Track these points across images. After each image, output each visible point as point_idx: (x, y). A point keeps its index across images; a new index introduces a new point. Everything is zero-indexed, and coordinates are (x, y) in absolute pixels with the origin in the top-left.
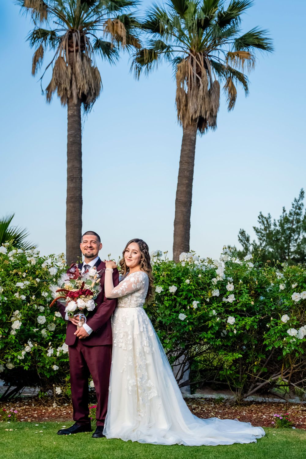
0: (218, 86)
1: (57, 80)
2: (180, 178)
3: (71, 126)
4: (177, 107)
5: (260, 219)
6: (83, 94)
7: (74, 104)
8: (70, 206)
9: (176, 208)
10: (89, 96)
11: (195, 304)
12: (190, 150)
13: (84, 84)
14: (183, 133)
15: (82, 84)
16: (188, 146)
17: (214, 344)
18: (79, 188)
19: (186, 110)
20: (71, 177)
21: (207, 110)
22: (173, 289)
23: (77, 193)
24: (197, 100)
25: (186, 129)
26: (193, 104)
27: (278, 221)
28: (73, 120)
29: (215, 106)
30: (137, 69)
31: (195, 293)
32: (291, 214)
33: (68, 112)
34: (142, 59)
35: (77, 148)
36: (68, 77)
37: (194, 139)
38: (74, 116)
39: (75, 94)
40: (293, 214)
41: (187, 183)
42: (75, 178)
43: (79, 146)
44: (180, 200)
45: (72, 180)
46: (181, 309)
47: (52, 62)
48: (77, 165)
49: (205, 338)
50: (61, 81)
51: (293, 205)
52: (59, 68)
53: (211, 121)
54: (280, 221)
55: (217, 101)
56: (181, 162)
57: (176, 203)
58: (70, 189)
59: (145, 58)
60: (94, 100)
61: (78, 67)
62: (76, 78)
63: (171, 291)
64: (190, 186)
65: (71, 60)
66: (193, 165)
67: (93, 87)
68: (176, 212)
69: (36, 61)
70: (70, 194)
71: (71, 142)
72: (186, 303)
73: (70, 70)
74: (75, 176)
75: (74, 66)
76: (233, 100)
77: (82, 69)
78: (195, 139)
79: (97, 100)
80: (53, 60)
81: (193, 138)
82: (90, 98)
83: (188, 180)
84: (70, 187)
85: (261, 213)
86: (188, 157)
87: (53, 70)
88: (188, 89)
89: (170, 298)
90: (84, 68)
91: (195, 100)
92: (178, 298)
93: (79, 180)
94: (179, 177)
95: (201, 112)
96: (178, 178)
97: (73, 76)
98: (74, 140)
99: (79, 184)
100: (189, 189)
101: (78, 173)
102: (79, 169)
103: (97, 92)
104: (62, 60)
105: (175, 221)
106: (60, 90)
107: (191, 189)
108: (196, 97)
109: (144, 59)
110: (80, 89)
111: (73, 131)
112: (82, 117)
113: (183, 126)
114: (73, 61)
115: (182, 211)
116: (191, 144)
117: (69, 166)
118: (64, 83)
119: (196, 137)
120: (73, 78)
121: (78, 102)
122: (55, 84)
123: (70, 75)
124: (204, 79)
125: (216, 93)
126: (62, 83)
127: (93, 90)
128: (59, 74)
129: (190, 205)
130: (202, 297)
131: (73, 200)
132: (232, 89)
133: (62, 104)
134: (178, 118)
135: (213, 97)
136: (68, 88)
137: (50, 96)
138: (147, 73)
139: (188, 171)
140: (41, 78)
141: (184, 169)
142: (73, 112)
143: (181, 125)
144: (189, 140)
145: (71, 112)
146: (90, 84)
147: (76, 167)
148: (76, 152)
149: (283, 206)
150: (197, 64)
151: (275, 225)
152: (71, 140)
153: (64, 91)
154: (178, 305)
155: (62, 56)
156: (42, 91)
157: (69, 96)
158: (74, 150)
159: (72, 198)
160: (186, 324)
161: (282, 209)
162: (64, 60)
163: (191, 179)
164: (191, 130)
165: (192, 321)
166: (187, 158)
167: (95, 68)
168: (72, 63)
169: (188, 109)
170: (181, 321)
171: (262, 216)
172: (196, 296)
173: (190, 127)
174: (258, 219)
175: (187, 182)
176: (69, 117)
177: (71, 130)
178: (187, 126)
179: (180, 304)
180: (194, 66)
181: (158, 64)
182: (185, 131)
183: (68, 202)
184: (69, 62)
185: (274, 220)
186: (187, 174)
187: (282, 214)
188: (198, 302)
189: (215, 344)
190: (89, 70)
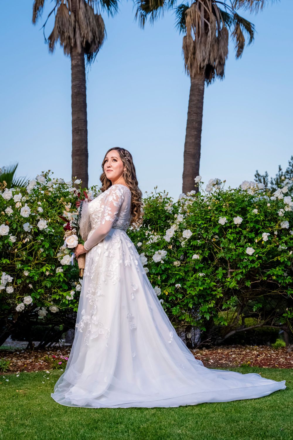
0: (226, 33)
1: (60, 28)
2: (189, 129)
3: (75, 76)
4: (185, 56)
5: (256, 177)
6: (87, 42)
7: (78, 53)
8: (76, 159)
9: (185, 160)
10: (93, 45)
11: (265, 236)
12: (198, 100)
13: (88, 32)
14: (191, 83)
15: (86, 32)
16: (197, 96)
17: (282, 282)
18: (84, 140)
19: (194, 58)
20: (77, 129)
21: (215, 57)
22: (238, 220)
23: (83, 146)
24: (205, 47)
25: (194, 79)
26: (201, 51)
27: (274, 179)
28: (76, 70)
29: (224, 52)
30: (141, 17)
31: (263, 224)
32: (287, 172)
33: (72, 61)
34: (147, 6)
35: (82, 99)
36: (71, 24)
37: (202, 89)
38: (79, 65)
39: (78, 43)
40: (290, 172)
41: (195, 135)
42: (80, 130)
43: (84, 97)
44: (189, 152)
45: (78, 133)
46: (246, 243)
47: (54, 9)
48: (82, 117)
49: (273, 275)
50: (64, 29)
51: (290, 163)
52: (62, 16)
53: (220, 69)
54: (276, 180)
55: (226, 49)
56: (189, 113)
57: (184, 156)
58: (75, 142)
59: (150, 4)
60: (97, 50)
61: (81, 14)
62: (79, 25)
63: (235, 223)
64: (199, 138)
65: (74, 7)
66: (202, 116)
67: (97, 35)
68: (184, 164)
69: (37, 8)
70: (76, 147)
71: (76, 93)
72: (253, 235)
73: (73, 18)
74: (80, 129)
75: (77, 13)
76: (241, 48)
77: (86, 17)
78: (204, 88)
79: (100, 50)
80: (56, 6)
81: (201, 87)
82: (94, 47)
83: (197, 132)
84: (76, 140)
85: (257, 171)
86: (197, 107)
87: (56, 17)
88: (196, 37)
89: (235, 231)
90: (88, 15)
91: (203, 48)
92: (243, 231)
93: (85, 132)
94: (187, 128)
95: (209, 60)
96: (186, 130)
97: (77, 24)
98: (79, 91)
99: (84, 136)
100: (197, 141)
101: (83, 126)
102: (84, 121)
103: (101, 41)
104: (64, 7)
105: (184, 173)
106: (63, 38)
107: (200, 141)
108: (204, 44)
109: (149, 6)
110: (84, 37)
111: (77, 82)
112: (85, 66)
113: (191, 76)
114: (76, 9)
115: (191, 163)
116: (200, 94)
117: (74, 118)
118: (68, 32)
119: (204, 87)
120: (77, 26)
121: (82, 51)
122: (58, 33)
123: (73, 23)
124: (213, 25)
125: (224, 39)
126: (65, 31)
127: (97, 38)
128: (62, 21)
129: (199, 158)
130: (270, 229)
131: (78, 153)
132: (240, 36)
133: (65, 54)
134: (185, 68)
135: (222, 43)
136: (72, 36)
137: (53, 46)
138: (152, 21)
139: (197, 122)
140: (44, 26)
141: (193, 120)
142: (77, 62)
143: (188, 74)
144: (197, 90)
145: (75, 62)
146: (94, 32)
147: (81, 119)
148: (81, 103)
149: (279, 165)
150: (205, 10)
151: (272, 183)
152: (75, 91)
153: (68, 39)
154: (242, 238)
155: (64, 3)
156: (45, 39)
157: (72, 45)
158: (79, 102)
159: (77, 151)
160: (255, 259)
161: (278, 167)
162: (66, 7)
163: (199, 131)
164: (199, 79)
165: (260, 255)
166: (195, 109)
167: (99, 16)
168: (75, 10)
169: (196, 58)
170: (248, 255)
171: (258, 175)
172: (265, 227)
173: (198, 77)
174: (255, 178)
175: (196, 133)
176: (73, 67)
177: (76, 81)
178: (195, 76)
179: (245, 237)
180: (202, 12)
181: (164, 11)
182: (193, 81)
183: (73, 156)
184: (72, 9)
185: (271, 178)
186: (195, 125)
187: (277, 172)
188: (269, 234)
189: (284, 282)
190: (93, 17)
